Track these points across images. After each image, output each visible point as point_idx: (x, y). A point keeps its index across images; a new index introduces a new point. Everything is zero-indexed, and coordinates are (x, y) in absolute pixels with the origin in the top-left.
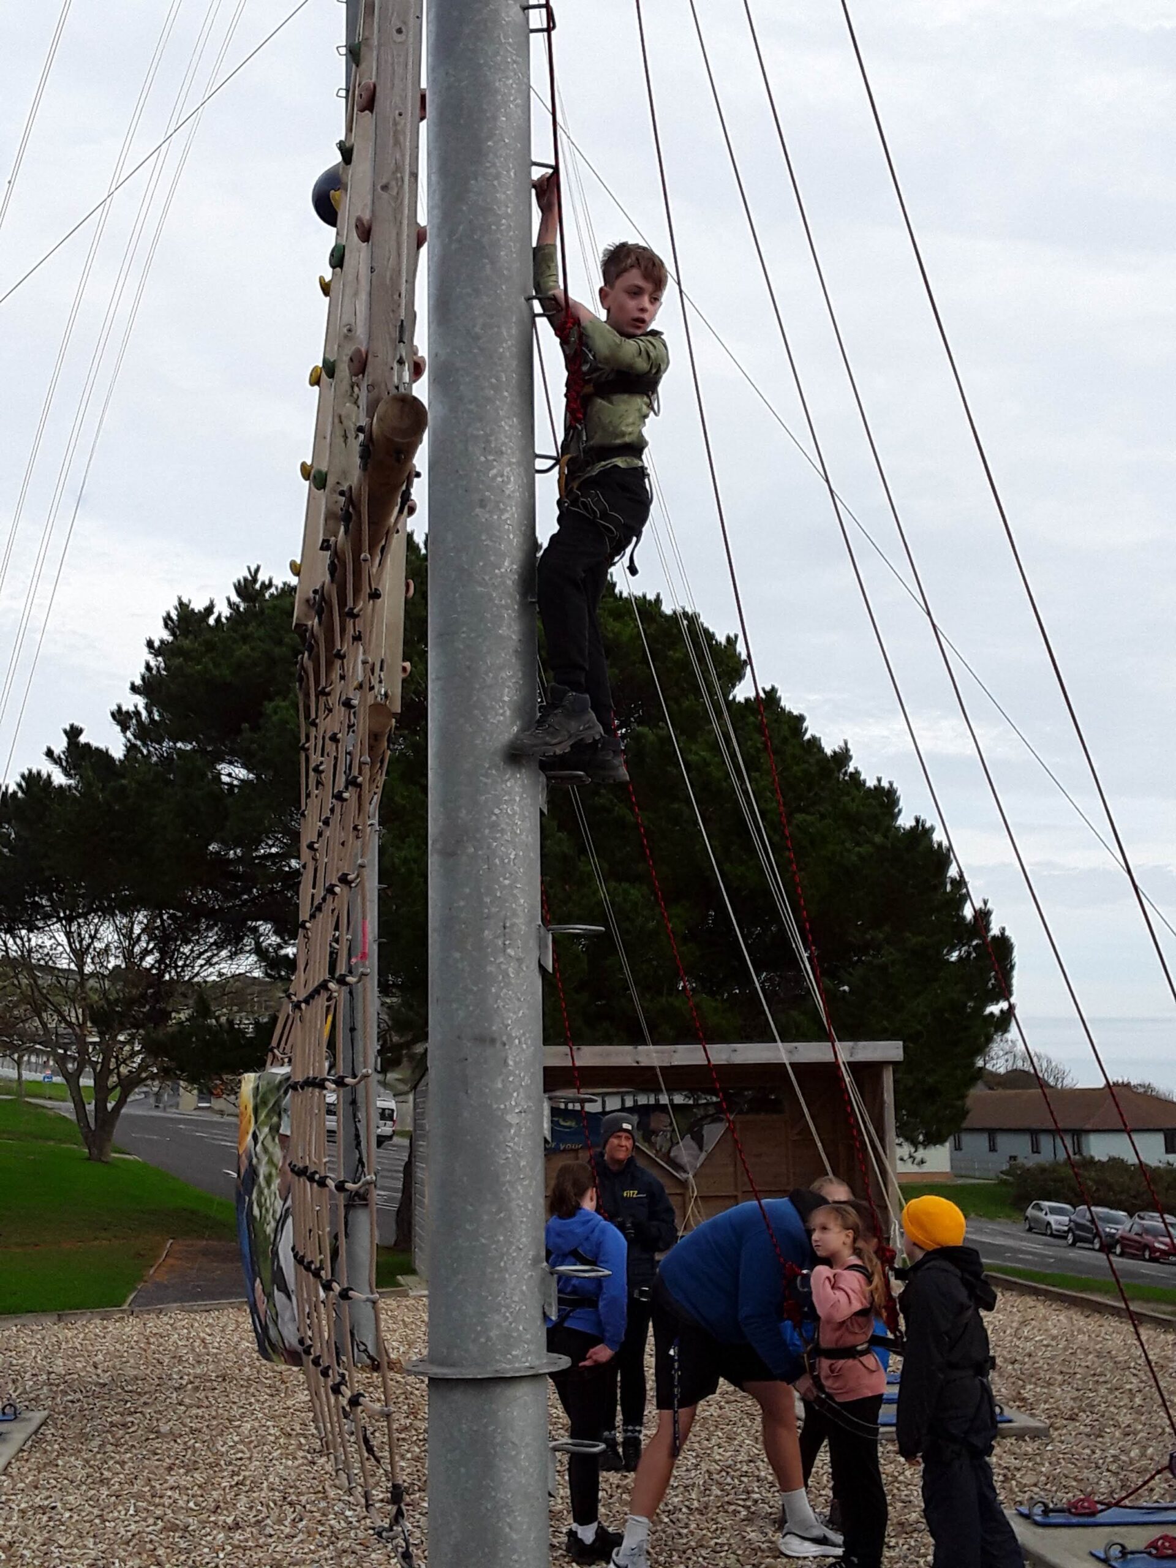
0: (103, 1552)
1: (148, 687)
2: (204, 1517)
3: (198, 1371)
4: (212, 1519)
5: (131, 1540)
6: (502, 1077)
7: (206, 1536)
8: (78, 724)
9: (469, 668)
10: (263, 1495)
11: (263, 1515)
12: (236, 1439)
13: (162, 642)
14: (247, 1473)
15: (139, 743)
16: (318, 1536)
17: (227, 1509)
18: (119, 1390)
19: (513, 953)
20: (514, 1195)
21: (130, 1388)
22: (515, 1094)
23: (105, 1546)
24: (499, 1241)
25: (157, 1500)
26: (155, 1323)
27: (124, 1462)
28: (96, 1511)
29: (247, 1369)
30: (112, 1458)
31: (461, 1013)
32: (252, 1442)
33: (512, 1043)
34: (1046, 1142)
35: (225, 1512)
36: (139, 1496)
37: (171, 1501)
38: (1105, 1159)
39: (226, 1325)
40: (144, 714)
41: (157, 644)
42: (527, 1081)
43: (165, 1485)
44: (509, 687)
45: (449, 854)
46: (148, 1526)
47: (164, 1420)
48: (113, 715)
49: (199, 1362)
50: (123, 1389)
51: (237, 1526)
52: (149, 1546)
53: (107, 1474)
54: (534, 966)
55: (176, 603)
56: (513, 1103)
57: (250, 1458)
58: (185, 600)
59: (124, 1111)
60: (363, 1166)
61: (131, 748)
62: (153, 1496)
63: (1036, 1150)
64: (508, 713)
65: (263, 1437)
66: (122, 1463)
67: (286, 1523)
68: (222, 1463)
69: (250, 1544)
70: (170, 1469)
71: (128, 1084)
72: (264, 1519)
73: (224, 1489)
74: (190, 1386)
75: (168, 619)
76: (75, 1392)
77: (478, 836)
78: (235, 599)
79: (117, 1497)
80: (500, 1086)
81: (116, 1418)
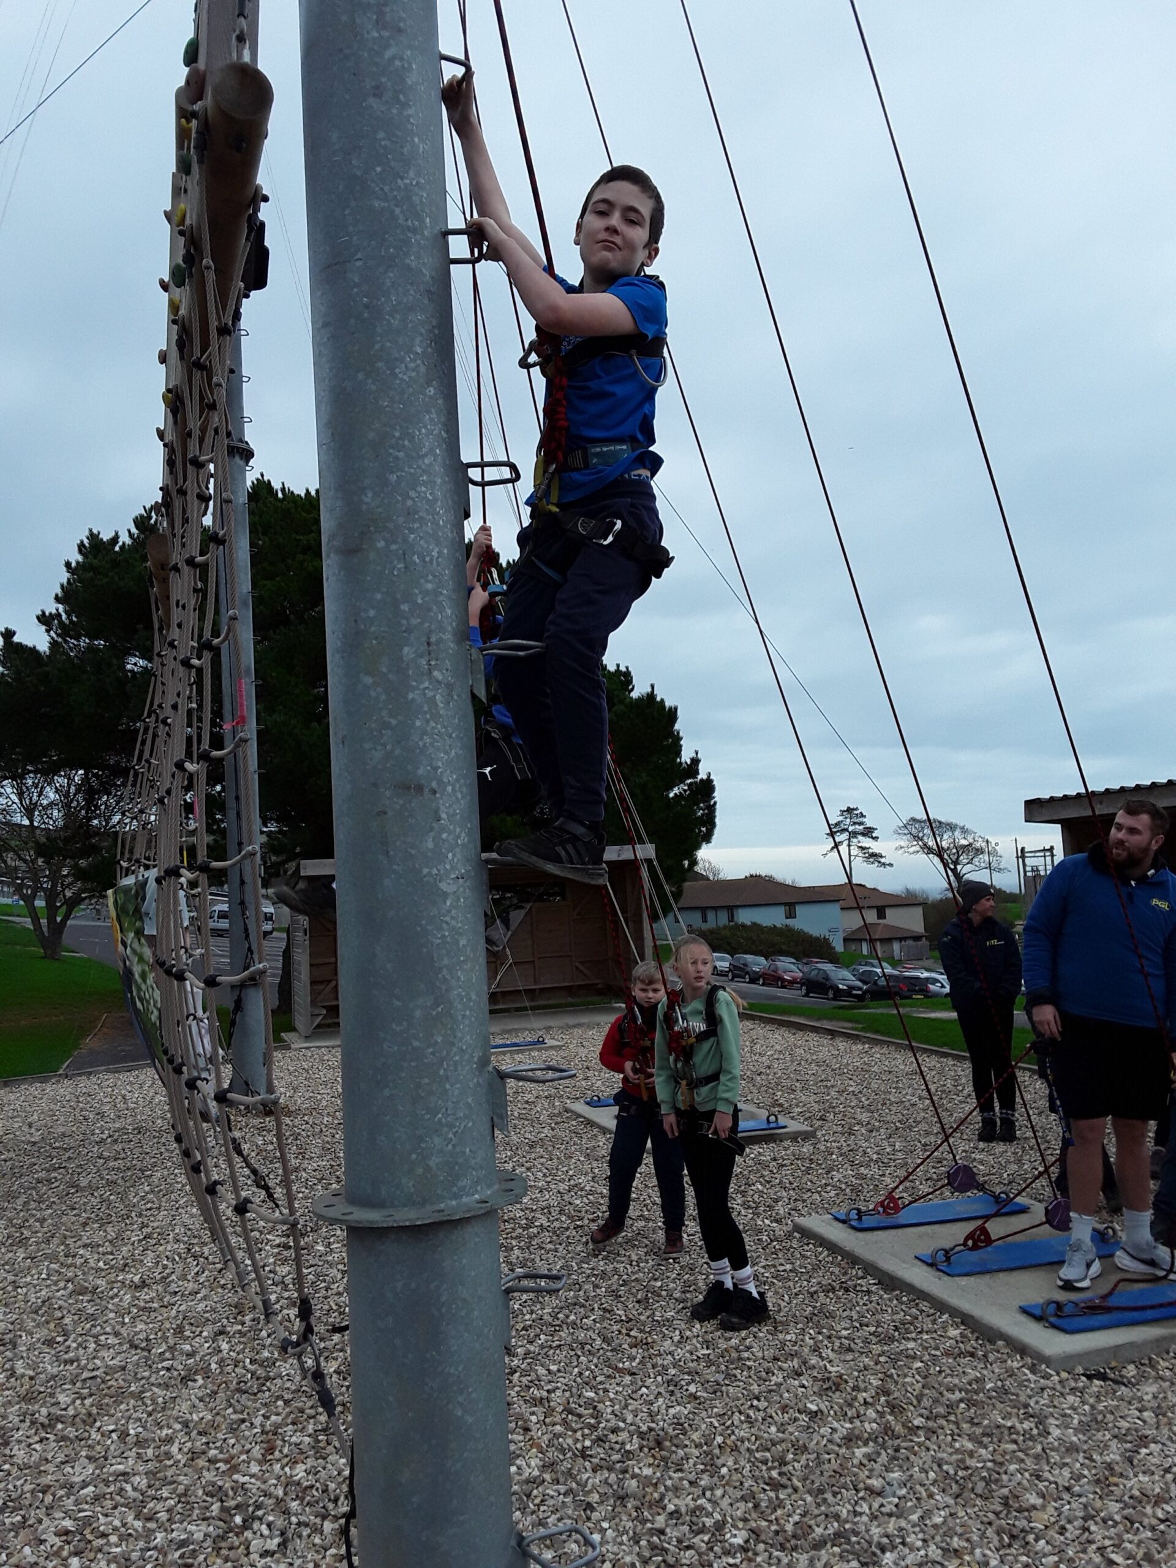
0: (12, 1323)
1: (66, 596)
2: (112, 1277)
3: (117, 1125)
4: (120, 1278)
5: (40, 1308)
6: (432, 834)
7: (112, 1298)
8: (12, 627)
9: (367, 306)
10: (169, 1248)
11: (167, 1271)
12: (147, 1189)
13: (78, 563)
14: (156, 1224)
15: (60, 640)
16: (220, 1290)
17: (134, 1266)
18: (48, 1148)
19: (440, 678)
20: (453, 983)
21: (57, 1144)
22: (450, 855)
23: (15, 1316)
24: (436, 1043)
25: (70, 1261)
26: (84, 1084)
27: (45, 1220)
28: (11, 1278)
29: (159, 1121)
30: (33, 1216)
31: (378, 755)
32: (161, 1190)
33: (445, 790)
34: (711, 915)
35: (132, 1270)
36: (53, 1258)
37: (82, 1260)
38: (749, 923)
39: (144, 1083)
40: (64, 617)
41: (74, 565)
42: (463, 839)
43: (79, 1243)
44: (421, 334)
45: (350, 551)
46: (58, 1291)
47: (84, 1174)
48: (38, 617)
49: (119, 1117)
50: (50, 1145)
51: (143, 1284)
52: (58, 1314)
53: (27, 1233)
54: (466, 696)
55: (87, 533)
56: (448, 867)
57: (159, 1209)
58: (95, 532)
59: (69, 922)
60: (252, 953)
61: (54, 644)
62: (66, 1256)
63: (705, 920)
64: (423, 369)
65: (171, 1184)
66: (42, 1221)
67: (189, 1277)
68: (133, 1214)
69: (155, 1305)
70: (85, 1224)
71: (73, 903)
72: (169, 1275)
73: (133, 1244)
74: (109, 1140)
75: (81, 546)
76: (9, 1151)
77: (391, 525)
78: (134, 531)
79: (32, 1259)
80: (430, 845)
81: (43, 1174)
